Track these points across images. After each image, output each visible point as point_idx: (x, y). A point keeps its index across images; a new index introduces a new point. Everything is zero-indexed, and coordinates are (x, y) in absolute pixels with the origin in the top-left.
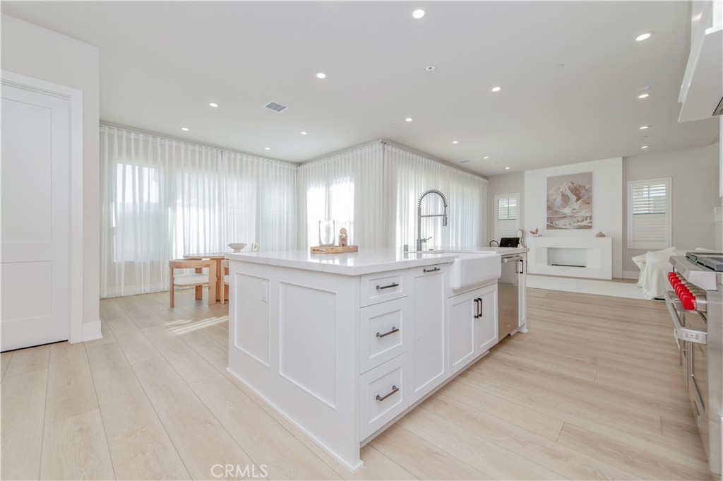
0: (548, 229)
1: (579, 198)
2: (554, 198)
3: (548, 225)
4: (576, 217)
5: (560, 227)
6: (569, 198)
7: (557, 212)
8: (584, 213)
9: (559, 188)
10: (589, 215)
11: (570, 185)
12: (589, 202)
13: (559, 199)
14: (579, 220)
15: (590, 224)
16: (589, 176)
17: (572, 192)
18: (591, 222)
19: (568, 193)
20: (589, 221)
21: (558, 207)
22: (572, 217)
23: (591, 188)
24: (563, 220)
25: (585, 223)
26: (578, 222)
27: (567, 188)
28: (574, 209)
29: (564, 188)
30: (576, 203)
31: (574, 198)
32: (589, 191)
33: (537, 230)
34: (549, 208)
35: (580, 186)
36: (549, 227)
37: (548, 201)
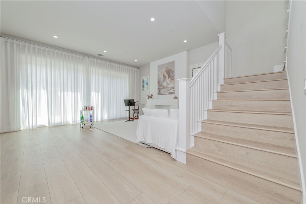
0: (158, 95)
1: (169, 77)
2: (160, 77)
3: (158, 92)
4: (168, 87)
5: (163, 93)
6: (166, 77)
7: (161, 85)
8: (171, 85)
9: (162, 71)
10: (173, 86)
11: (166, 69)
12: (173, 79)
13: (162, 78)
14: (170, 89)
15: (173, 92)
16: (173, 63)
17: (167, 73)
18: (174, 90)
19: (165, 74)
20: (173, 89)
21: (162, 82)
22: (167, 87)
23: (174, 70)
24: (164, 90)
25: (171, 91)
26: (169, 90)
27: (165, 71)
28: (167, 83)
29: (164, 71)
30: (168, 80)
31: (167, 76)
32: (173, 72)
33: (152, 96)
34: (159, 83)
35: (170, 69)
36: (159, 94)
37: (158, 79)
